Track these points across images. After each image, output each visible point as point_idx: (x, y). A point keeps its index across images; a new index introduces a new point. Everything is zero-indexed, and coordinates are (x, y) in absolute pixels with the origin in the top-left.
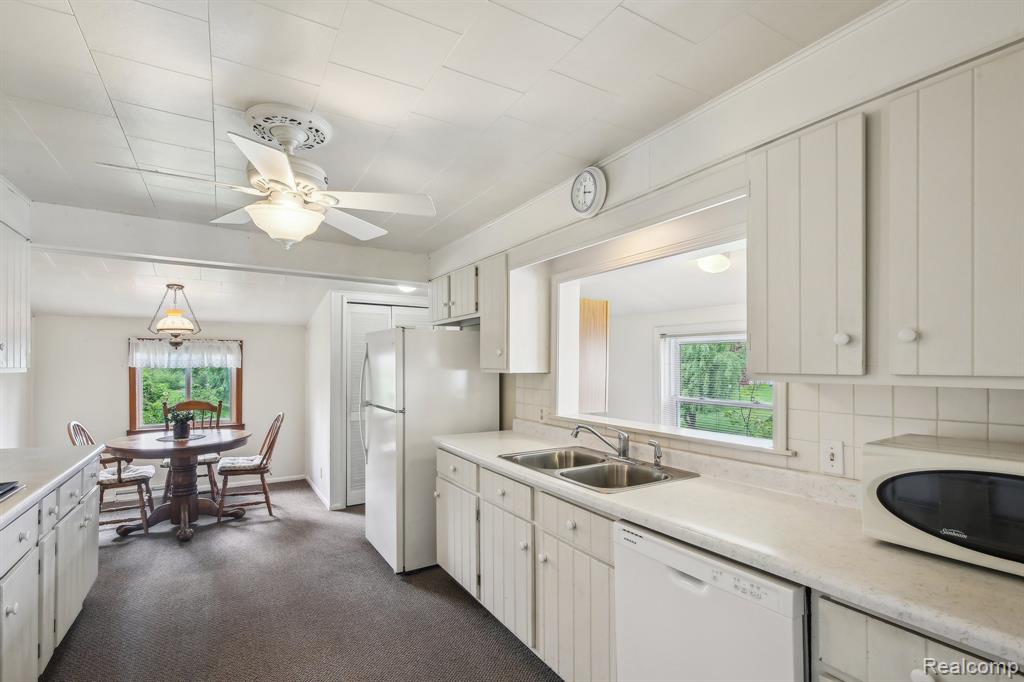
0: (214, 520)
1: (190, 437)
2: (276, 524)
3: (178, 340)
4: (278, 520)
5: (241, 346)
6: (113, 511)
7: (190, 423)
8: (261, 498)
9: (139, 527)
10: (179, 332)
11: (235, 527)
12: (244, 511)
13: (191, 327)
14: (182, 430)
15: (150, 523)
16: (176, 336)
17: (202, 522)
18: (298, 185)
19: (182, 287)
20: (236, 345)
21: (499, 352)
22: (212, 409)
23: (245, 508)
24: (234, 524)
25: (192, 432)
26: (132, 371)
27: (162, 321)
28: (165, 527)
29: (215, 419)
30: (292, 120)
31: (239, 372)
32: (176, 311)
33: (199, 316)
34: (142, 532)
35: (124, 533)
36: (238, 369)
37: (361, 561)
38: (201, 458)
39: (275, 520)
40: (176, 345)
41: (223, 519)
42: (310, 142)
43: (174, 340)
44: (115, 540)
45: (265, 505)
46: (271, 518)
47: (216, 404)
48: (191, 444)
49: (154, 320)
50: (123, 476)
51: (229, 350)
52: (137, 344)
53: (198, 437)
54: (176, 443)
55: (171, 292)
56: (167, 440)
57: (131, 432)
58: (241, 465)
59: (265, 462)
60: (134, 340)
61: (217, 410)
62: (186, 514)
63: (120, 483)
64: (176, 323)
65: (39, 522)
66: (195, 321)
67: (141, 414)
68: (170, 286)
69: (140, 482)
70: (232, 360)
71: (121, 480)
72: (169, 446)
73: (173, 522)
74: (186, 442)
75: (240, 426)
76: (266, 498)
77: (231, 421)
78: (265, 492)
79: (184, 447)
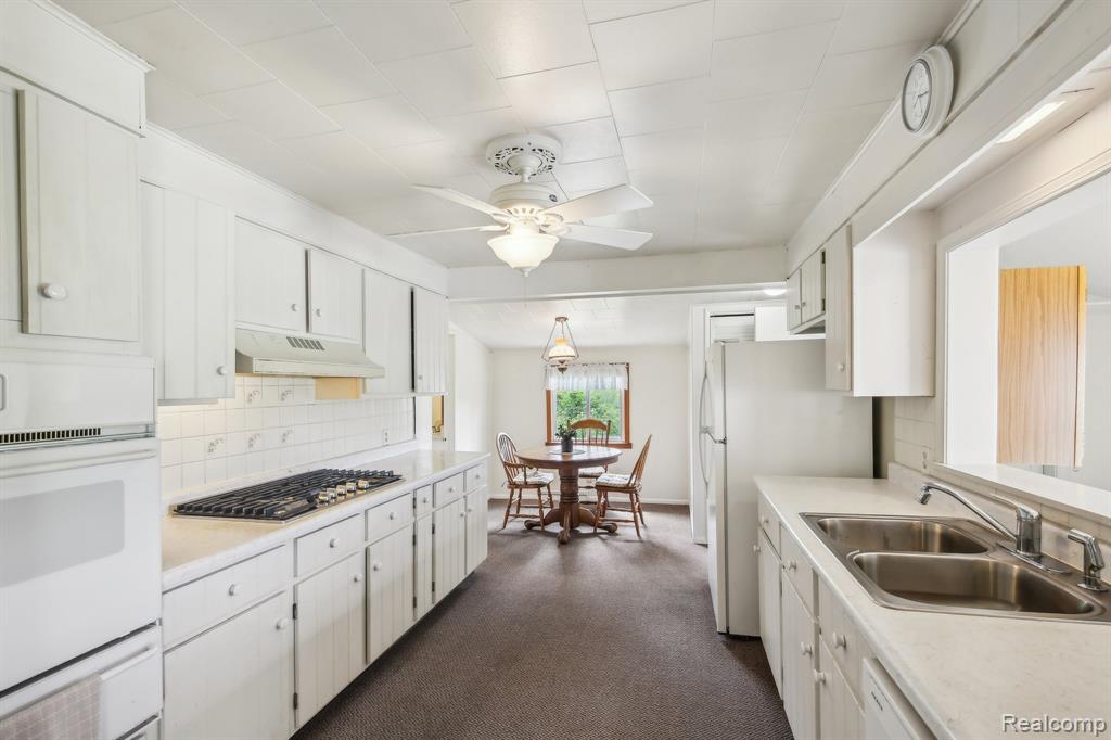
0: (592, 530)
1: (574, 452)
2: (638, 545)
3: (564, 365)
4: (642, 542)
5: (628, 369)
7: (573, 439)
8: (629, 516)
9: (538, 524)
10: (565, 358)
11: (605, 540)
12: (616, 526)
13: (573, 353)
14: (567, 447)
15: (546, 521)
16: (562, 362)
17: (584, 530)
18: (524, 211)
19: (566, 319)
20: (623, 368)
21: (840, 367)
22: (603, 427)
23: (618, 523)
24: (605, 536)
25: (574, 447)
26: (548, 393)
27: (552, 350)
28: (555, 528)
29: (605, 437)
30: (514, 149)
31: (627, 393)
32: (564, 340)
33: (580, 342)
34: (540, 528)
35: (530, 526)
36: (625, 391)
37: (693, 605)
38: (582, 471)
39: (640, 542)
40: (562, 370)
41: (599, 530)
42: (546, 163)
43: (561, 366)
44: (523, 531)
45: (634, 524)
46: (637, 538)
47: (606, 423)
48: (575, 458)
49: (547, 349)
50: (528, 479)
51: (618, 373)
52: (551, 371)
53: (580, 452)
54: (563, 456)
55: (559, 324)
56: (556, 453)
57: (548, 444)
58: (614, 482)
59: (632, 482)
60: (549, 367)
61: (607, 428)
62: (567, 520)
63: (527, 485)
64: (562, 350)
65: (414, 507)
66: (575, 348)
67: (555, 430)
68: (558, 319)
69: (539, 486)
70: (621, 383)
71: (526, 483)
72: (559, 458)
73: (562, 525)
74: (571, 456)
75: (628, 445)
76: (635, 517)
77: (620, 439)
78: (633, 511)
79: (570, 459)
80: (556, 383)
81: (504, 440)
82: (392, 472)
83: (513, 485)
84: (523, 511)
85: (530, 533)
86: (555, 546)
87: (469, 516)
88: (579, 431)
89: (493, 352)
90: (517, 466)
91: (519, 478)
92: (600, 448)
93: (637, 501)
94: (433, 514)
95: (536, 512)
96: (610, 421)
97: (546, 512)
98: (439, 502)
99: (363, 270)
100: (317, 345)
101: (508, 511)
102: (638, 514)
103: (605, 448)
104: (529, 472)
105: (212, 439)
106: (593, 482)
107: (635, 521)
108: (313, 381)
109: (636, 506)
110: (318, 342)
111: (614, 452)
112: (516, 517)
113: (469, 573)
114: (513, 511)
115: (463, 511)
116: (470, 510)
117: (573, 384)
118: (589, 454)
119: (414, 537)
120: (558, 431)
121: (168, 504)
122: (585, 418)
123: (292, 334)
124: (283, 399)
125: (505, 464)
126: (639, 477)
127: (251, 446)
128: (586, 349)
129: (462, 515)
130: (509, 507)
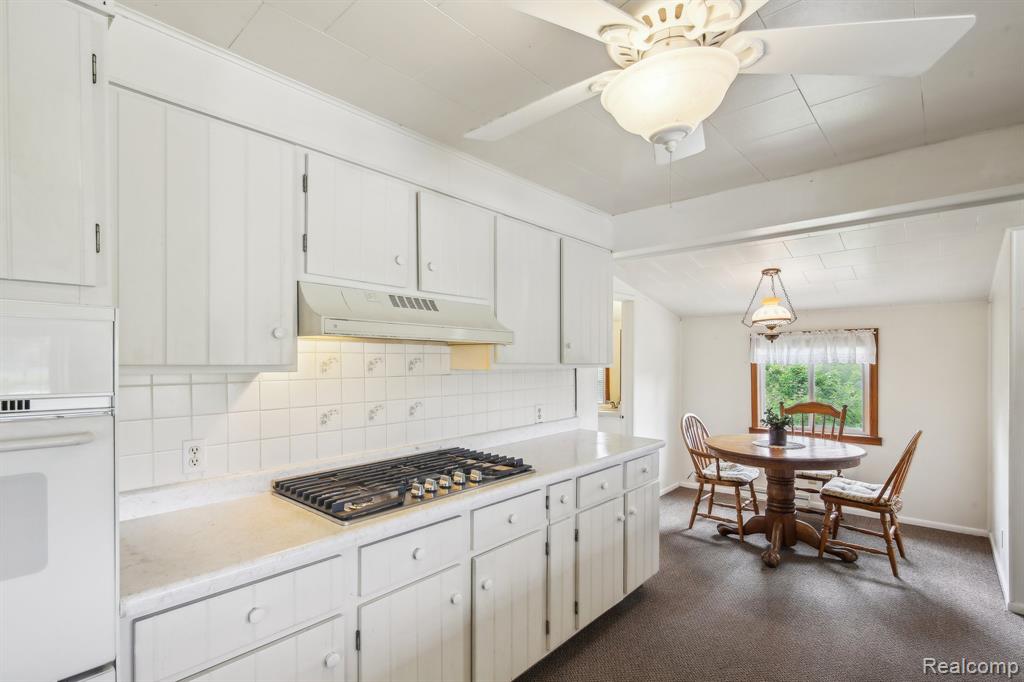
0: (814, 553)
1: (788, 444)
2: (894, 593)
3: (774, 332)
4: (903, 588)
5: (876, 337)
6: (722, 506)
7: (787, 428)
8: (879, 544)
9: (735, 532)
10: (776, 322)
11: (837, 573)
12: (857, 556)
13: (789, 315)
14: (778, 433)
15: (748, 531)
16: (772, 328)
17: (801, 550)
19: (778, 270)
20: (868, 336)
22: (835, 414)
23: (859, 552)
24: (837, 567)
25: (789, 438)
26: (754, 367)
28: (758, 540)
29: (837, 428)
31: (874, 370)
34: (737, 537)
35: (724, 532)
36: (871, 366)
39: (899, 587)
40: (772, 337)
41: (825, 556)
43: (769, 332)
44: (715, 537)
45: (887, 558)
46: (894, 580)
47: (840, 409)
48: (790, 454)
50: (722, 474)
51: (860, 341)
52: (757, 340)
53: (798, 447)
54: (772, 451)
55: (767, 279)
56: (762, 445)
57: (753, 430)
58: (853, 493)
59: (886, 496)
60: (755, 336)
61: (842, 416)
62: (777, 534)
63: (720, 480)
64: (771, 311)
65: (547, 507)
66: (792, 311)
67: (762, 416)
68: (765, 272)
69: (738, 483)
70: (863, 355)
71: (719, 478)
72: (766, 453)
73: (769, 538)
74: (783, 451)
75: (875, 440)
76: (889, 549)
77: (861, 430)
78: (886, 537)
79: (780, 457)
80: (765, 355)
81: (691, 423)
82: (521, 460)
83: (703, 479)
84: (718, 512)
85: (724, 542)
86: (758, 569)
87: (631, 521)
88: (797, 417)
89: (683, 319)
90: (710, 457)
91: (710, 470)
92: (829, 442)
93: (892, 523)
94: (577, 517)
95: (732, 515)
96: (845, 407)
97: (747, 516)
98: (583, 503)
99: (495, 218)
100: (430, 305)
101: (696, 509)
102: (894, 544)
103: (838, 444)
104: (722, 464)
105: (325, 410)
106: (818, 486)
107: (890, 553)
108: (447, 349)
109: (892, 531)
110: (432, 302)
111: (854, 450)
112: (706, 516)
113: (631, 589)
114: (703, 509)
115: (621, 514)
116: (631, 513)
117: (788, 356)
118: (812, 450)
119: (547, 545)
120: (765, 417)
121: (270, 479)
122: (807, 399)
123: (397, 292)
124: (411, 369)
125: (692, 452)
126: (897, 490)
127: (371, 418)
128: (807, 311)
129: (619, 520)
130: (697, 504)
